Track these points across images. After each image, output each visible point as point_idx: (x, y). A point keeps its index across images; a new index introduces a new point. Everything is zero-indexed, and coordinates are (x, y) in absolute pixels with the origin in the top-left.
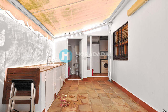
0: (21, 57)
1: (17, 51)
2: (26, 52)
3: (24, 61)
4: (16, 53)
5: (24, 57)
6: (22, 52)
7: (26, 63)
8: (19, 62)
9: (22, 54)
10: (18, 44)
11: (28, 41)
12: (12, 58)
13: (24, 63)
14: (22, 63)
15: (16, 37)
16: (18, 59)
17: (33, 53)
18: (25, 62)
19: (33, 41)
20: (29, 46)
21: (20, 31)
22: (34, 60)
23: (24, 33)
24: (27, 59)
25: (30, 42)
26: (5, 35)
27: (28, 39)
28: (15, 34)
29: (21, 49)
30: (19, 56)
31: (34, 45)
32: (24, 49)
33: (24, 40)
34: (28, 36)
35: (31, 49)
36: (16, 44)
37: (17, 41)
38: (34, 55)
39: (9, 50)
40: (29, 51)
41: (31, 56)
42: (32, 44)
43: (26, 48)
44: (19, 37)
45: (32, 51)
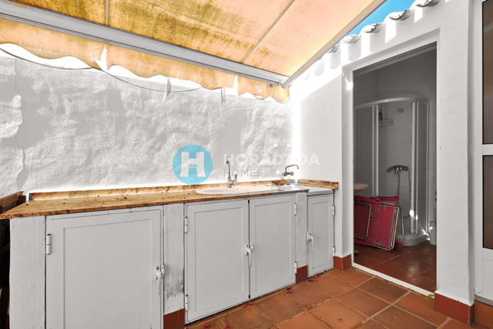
0: (88, 163)
1: (72, 146)
2: (117, 147)
3: (106, 174)
4: (69, 151)
5: (105, 160)
6: (95, 149)
7: (114, 179)
8: (82, 176)
9: (91, 155)
10: (75, 125)
11: (125, 112)
13: (104, 180)
15: (67, 108)
16: (73, 168)
17: (152, 148)
18: (111, 175)
19: (151, 112)
20: (132, 128)
21: (86, 88)
22: (155, 171)
23: (101, 94)
24: (121, 166)
25: (138, 114)
26: (21, 108)
27: (125, 108)
28: (61, 101)
29: (90, 140)
30: (82, 161)
31: (157, 124)
32: (107, 139)
33: (106, 113)
34: (123, 98)
35: (144, 138)
36: (69, 126)
37: (71, 118)
38: (158, 153)
39: (39, 146)
40: (133, 142)
41: (142, 159)
42: (148, 120)
43: (116, 136)
44: (82, 106)
45: (150, 143)
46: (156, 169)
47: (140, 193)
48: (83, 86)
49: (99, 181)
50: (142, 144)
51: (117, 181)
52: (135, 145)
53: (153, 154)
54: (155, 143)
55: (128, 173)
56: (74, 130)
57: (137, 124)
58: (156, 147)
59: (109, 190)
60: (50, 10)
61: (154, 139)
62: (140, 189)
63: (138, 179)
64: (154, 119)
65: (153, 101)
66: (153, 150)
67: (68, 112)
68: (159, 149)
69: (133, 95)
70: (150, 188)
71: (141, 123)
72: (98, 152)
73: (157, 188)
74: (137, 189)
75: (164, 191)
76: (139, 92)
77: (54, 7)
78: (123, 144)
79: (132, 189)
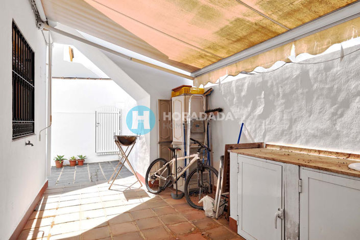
0: (290, 127)
1: (283, 117)
2: (307, 115)
3: (300, 136)
4: (281, 120)
5: (299, 127)
6: (294, 117)
7: (305, 140)
8: (287, 137)
9: (293, 122)
10: (284, 103)
12: (273, 129)
13: (299, 141)
14: (294, 139)
15: (281, 93)
16: (283, 131)
17: (334, 114)
18: (303, 137)
19: (334, 80)
20: (318, 98)
21: (290, 76)
22: (338, 137)
23: (297, 77)
24: (309, 131)
25: (322, 86)
26: (264, 98)
27: (312, 83)
28: (278, 89)
29: (292, 111)
30: (287, 126)
31: (339, 90)
32: (301, 109)
33: (300, 91)
34: (310, 75)
35: (327, 105)
36: (282, 104)
37: (282, 99)
38: (340, 120)
39: (270, 117)
40: (318, 111)
41: (325, 125)
42: (331, 89)
43: (306, 107)
44: (288, 89)
45: (332, 110)
46: (338, 135)
47: (322, 155)
48: (287, 75)
49: (296, 141)
50: (326, 111)
51: (307, 142)
52: (320, 113)
53: (336, 120)
54: (337, 110)
55: (314, 136)
56: (283, 106)
57: (322, 95)
58: (339, 113)
59: (300, 149)
60: (265, 41)
61: (336, 106)
62: (322, 151)
63: (322, 143)
64: (336, 87)
65: (335, 70)
66: (336, 116)
67: (281, 95)
68: (342, 115)
69: (318, 71)
70: (331, 153)
71: (325, 92)
72: (296, 120)
73: (337, 153)
74: (320, 152)
75: (345, 158)
76: (322, 65)
77: (265, 39)
78: (310, 113)
79: (315, 151)
